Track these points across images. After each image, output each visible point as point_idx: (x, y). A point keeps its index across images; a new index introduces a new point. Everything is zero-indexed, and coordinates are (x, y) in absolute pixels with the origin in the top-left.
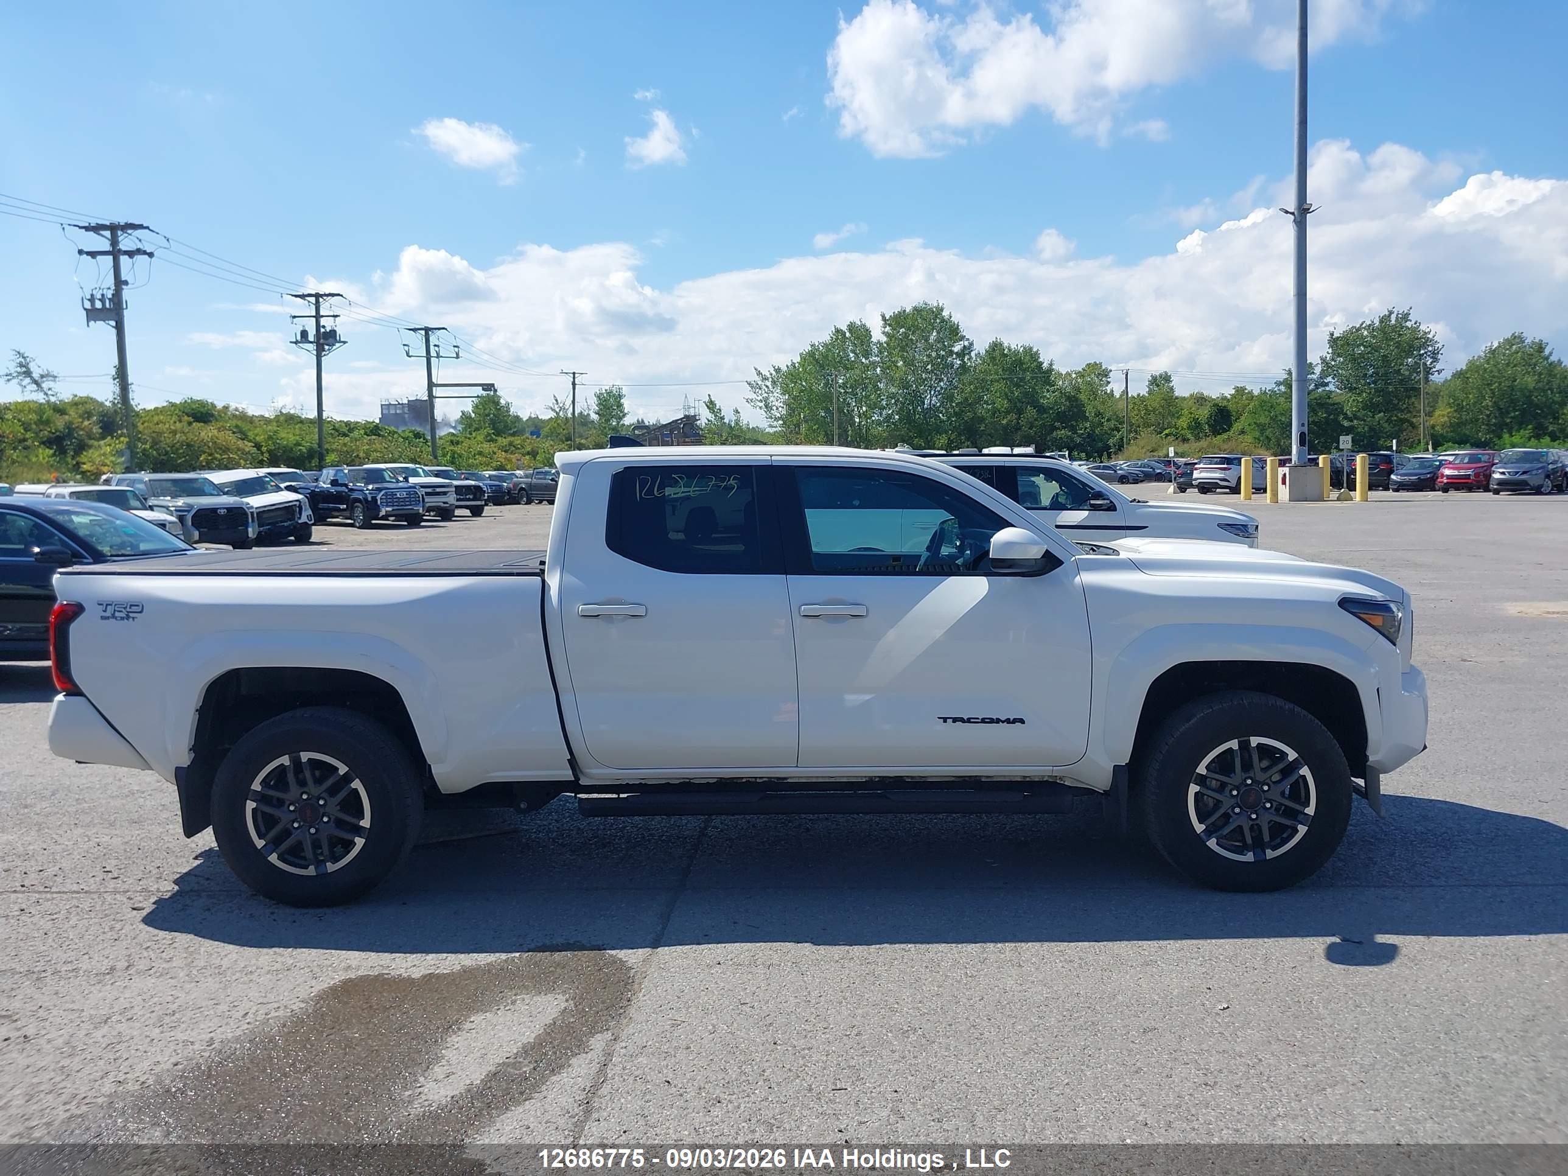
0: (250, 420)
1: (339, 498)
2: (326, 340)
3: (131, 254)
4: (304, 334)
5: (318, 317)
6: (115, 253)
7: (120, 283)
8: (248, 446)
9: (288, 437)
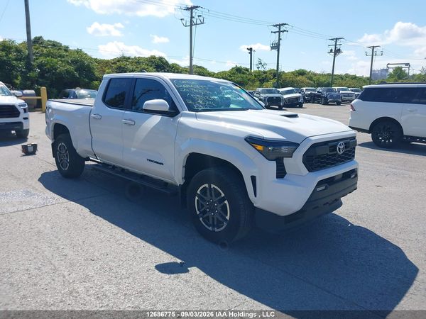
0: (315, 75)
1: (319, 96)
2: (337, 51)
3: (283, 32)
4: (331, 50)
5: (336, 45)
6: (279, 32)
7: (280, 39)
8: (312, 82)
9: (322, 79)
